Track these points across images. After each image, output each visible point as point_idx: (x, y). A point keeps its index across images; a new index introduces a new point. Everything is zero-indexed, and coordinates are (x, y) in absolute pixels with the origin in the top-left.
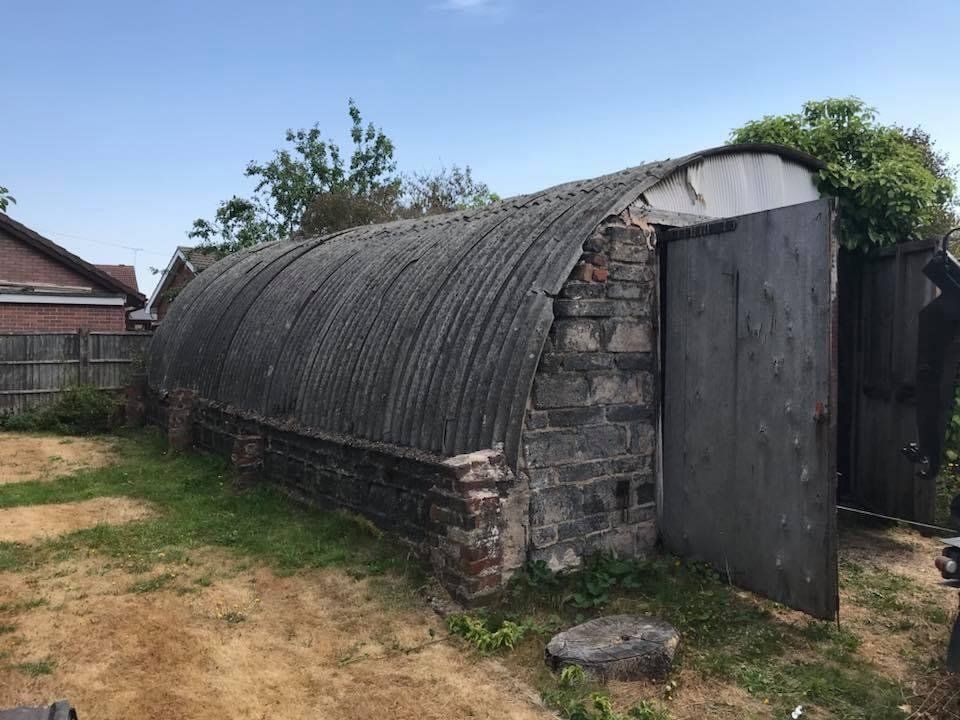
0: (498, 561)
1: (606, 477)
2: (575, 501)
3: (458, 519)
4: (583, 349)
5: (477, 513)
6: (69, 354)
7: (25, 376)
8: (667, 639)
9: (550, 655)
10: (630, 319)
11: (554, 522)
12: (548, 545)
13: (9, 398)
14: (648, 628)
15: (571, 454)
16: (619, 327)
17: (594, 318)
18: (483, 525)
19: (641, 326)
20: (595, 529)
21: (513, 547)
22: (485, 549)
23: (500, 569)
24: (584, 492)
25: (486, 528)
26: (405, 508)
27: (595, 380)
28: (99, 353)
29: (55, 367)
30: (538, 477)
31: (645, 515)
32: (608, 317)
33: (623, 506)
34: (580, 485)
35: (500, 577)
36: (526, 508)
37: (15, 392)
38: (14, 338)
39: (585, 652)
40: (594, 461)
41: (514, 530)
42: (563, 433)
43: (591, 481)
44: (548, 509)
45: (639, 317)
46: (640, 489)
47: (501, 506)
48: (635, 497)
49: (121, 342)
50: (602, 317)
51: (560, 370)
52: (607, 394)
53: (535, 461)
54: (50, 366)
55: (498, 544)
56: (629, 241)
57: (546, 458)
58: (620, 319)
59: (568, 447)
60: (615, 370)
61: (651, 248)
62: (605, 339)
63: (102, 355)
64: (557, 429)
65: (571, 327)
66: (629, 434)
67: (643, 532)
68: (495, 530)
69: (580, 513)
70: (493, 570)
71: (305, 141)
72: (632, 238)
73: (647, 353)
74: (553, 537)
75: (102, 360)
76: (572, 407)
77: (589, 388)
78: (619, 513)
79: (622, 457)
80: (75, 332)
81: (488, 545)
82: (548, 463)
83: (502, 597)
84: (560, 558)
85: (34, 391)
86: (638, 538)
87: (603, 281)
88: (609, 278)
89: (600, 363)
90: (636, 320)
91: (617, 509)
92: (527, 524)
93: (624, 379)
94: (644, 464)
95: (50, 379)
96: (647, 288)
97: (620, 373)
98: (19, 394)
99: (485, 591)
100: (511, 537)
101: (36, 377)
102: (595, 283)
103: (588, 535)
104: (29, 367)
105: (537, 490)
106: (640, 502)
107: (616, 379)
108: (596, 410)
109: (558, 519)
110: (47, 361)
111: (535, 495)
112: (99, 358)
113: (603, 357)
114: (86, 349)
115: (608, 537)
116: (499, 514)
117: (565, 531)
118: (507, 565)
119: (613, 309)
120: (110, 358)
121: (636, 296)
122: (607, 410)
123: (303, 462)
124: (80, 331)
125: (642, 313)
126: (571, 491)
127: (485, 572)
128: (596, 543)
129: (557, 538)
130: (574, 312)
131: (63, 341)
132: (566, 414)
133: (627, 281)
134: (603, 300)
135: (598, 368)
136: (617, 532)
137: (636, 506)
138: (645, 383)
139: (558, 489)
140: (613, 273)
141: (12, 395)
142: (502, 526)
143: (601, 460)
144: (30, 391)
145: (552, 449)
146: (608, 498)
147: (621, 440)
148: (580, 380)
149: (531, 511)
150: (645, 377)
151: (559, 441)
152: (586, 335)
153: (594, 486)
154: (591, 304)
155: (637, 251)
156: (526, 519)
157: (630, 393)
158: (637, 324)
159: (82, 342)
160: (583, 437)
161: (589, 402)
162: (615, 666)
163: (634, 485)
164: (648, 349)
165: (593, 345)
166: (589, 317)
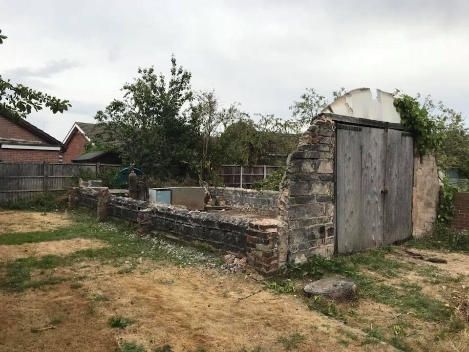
0: (277, 258)
1: (316, 225)
2: (305, 234)
3: (262, 241)
4: (308, 172)
5: (270, 238)
6: (39, 173)
7: (18, 183)
8: (352, 285)
9: (305, 292)
10: (326, 160)
11: (297, 243)
12: (295, 252)
13: (11, 194)
14: (343, 282)
15: (303, 215)
16: (322, 163)
17: (312, 159)
18: (272, 243)
19: (330, 163)
20: (312, 246)
21: (283, 252)
22: (273, 253)
23: (278, 261)
24: (308, 231)
25: (273, 244)
26: (229, 239)
27: (313, 185)
28: (53, 173)
29: (33, 179)
30: (292, 224)
31: (330, 241)
32: (317, 159)
33: (323, 237)
34: (306, 228)
35: (278, 265)
36: (287, 237)
37: (14, 191)
38: (14, 165)
39: (320, 291)
40: (312, 218)
41: (283, 245)
42: (301, 206)
43: (311, 226)
44: (295, 237)
45: (329, 159)
46: (329, 230)
47: (278, 236)
48: (327, 233)
49: (63, 168)
50: (315, 159)
51: (300, 180)
52: (317, 191)
53: (290, 218)
54: (30, 179)
55: (277, 251)
56: (326, 127)
57: (295, 216)
58: (322, 159)
59: (302, 212)
60: (320, 181)
61: (334, 130)
62: (316, 168)
63: (54, 174)
64: (298, 205)
65: (304, 162)
66: (325, 207)
67: (330, 248)
68: (276, 245)
69: (307, 239)
70: (276, 262)
71: (147, 73)
72: (327, 126)
73: (332, 174)
74: (297, 249)
75: (54, 176)
76: (304, 196)
77: (310, 188)
78: (321, 240)
79: (322, 217)
80: (42, 163)
81: (274, 251)
82: (295, 219)
83: (279, 273)
84: (299, 258)
85: (23, 191)
86: (328, 250)
87: (316, 144)
88: (318, 142)
89: (314, 178)
90: (327, 160)
91: (320, 238)
92: (288, 243)
93: (323, 185)
94: (330, 220)
95: (30, 185)
96: (332, 147)
97: (321, 182)
98: (15, 192)
99: (273, 270)
100: (282, 249)
101: (24, 183)
102: (313, 145)
103: (309, 249)
104: (20, 179)
105: (291, 230)
106: (328, 236)
107: (320, 184)
108: (313, 197)
109: (298, 241)
110: (29, 177)
111: (290, 231)
112: (52, 175)
113: (315, 175)
114: (47, 171)
115: (317, 250)
116: (278, 239)
117: (302, 247)
118: (281, 260)
119: (319, 156)
120: (58, 175)
121: (328, 150)
122: (317, 197)
123: (174, 221)
124: (44, 162)
125: (330, 157)
126: (303, 230)
127: (273, 262)
128: (312, 252)
129: (298, 249)
130: (305, 157)
131: (36, 167)
132: (302, 198)
133: (325, 144)
134: (316, 152)
135: (314, 180)
136: (320, 248)
137: (327, 237)
138: (330, 186)
139: (299, 229)
140: (320, 140)
141: (12, 192)
142: (279, 244)
143: (314, 218)
144: (21, 191)
145: (297, 213)
146: (317, 234)
147: (322, 210)
148: (307, 185)
149: (289, 238)
150: (330, 184)
151: (299, 210)
152: (309, 166)
153: (312, 228)
154: (312, 153)
155: (328, 132)
156: (287, 241)
157: (325, 190)
158: (328, 162)
159: (45, 167)
160: (308, 208)
161: (310, 194)
162: (334, 295)
163: (326, 228)
164: (332, 172)
165: (312, 170)
166: (310, 158)
